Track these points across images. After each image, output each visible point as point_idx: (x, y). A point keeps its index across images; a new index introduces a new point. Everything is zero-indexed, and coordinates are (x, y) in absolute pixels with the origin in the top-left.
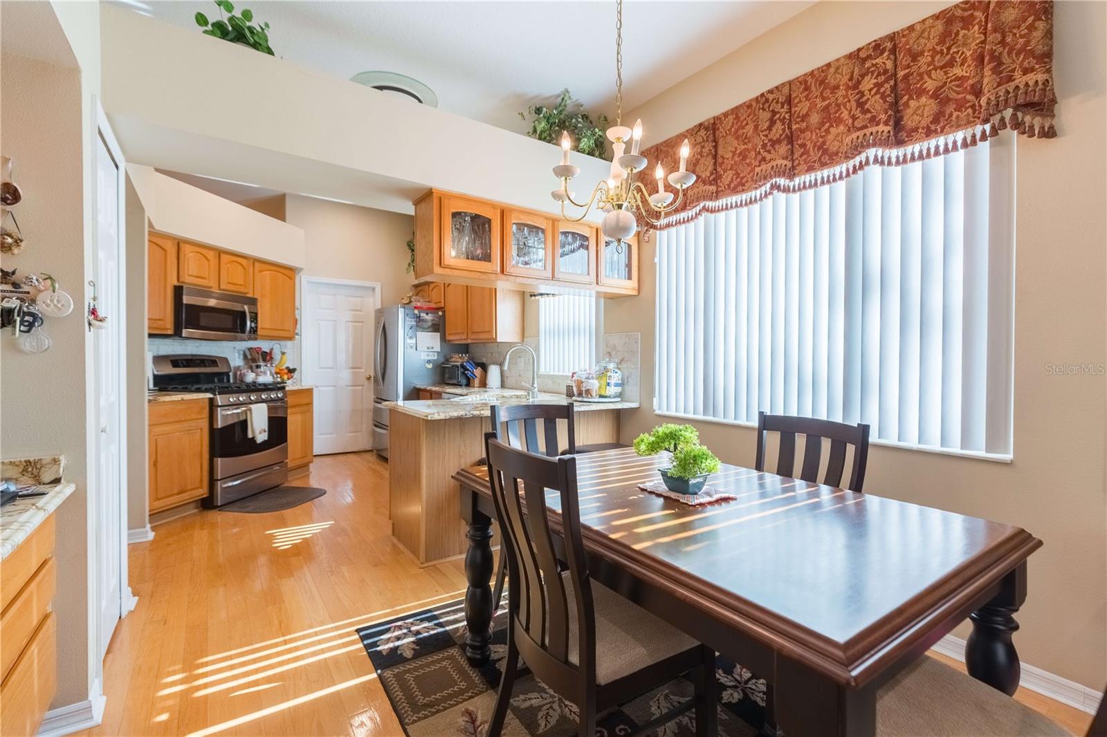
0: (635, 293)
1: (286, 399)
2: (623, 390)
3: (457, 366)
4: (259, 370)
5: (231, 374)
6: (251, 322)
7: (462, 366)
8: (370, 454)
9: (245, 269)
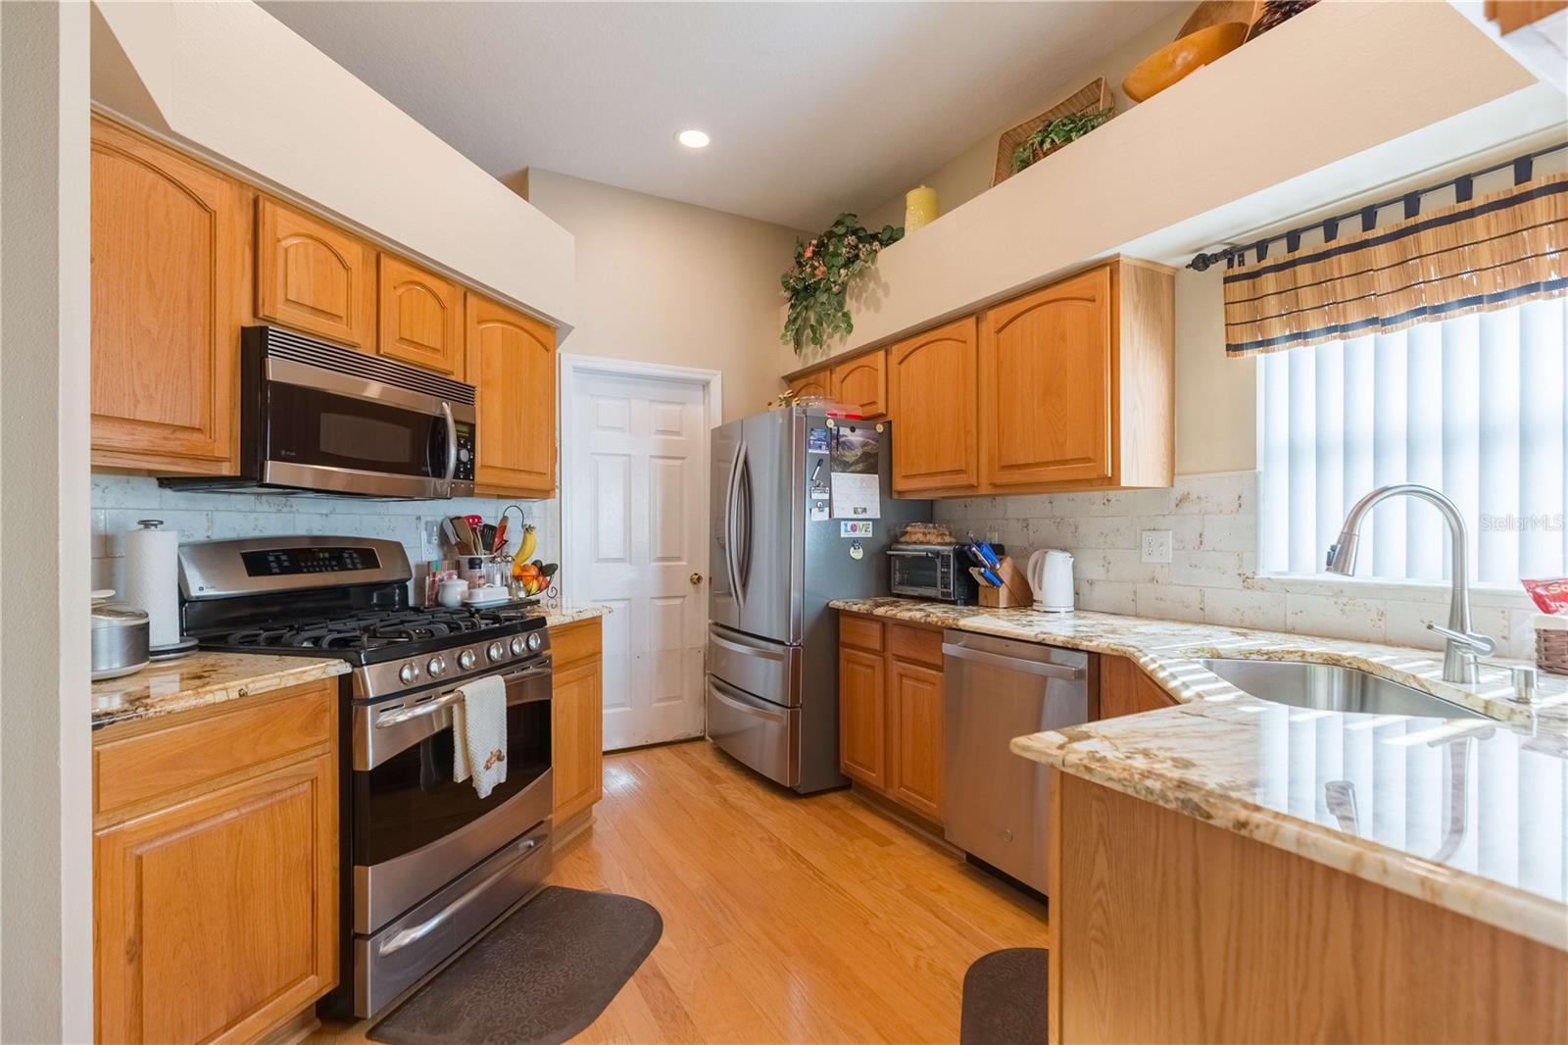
1: (546, 653)
4: (477, 572)
5: (410, 584)
6: (460, 446)
7: (963, 554)
8: (699, 745)
9: (443, 308)
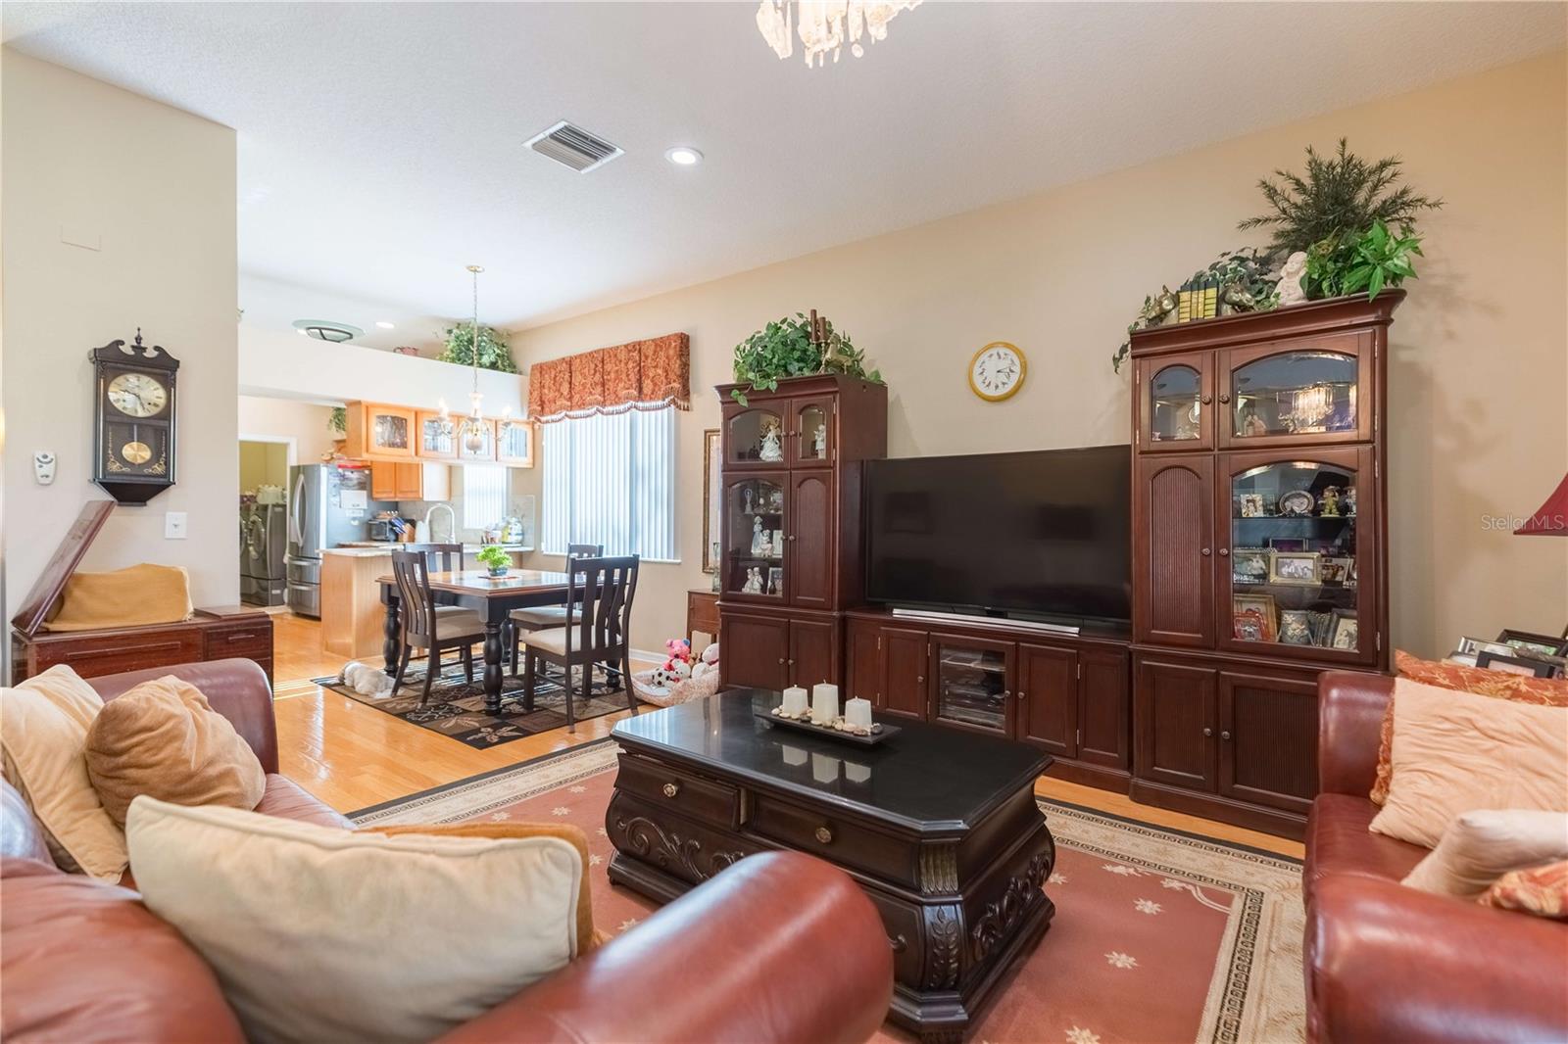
0: (530, 466)
2: (523, 538)
3: (385, 523)
7: (391, 523)
